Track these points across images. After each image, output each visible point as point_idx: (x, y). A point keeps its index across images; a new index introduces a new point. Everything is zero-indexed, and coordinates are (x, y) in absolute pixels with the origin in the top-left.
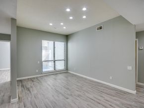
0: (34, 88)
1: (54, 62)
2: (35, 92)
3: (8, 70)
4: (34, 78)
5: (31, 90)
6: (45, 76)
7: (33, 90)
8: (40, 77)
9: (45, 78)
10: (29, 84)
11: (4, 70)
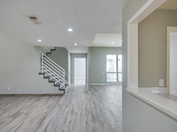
0: (100, 90)
1: (117, 74)
2: (101, 92)
3: (84, 79)
4: (100, 85)
5: (98, 91)
6: (108, 85)
7: (99, 91)
8: (104, 85)
9: (109, 86)
10: (97, 88)
11: (80, 79)
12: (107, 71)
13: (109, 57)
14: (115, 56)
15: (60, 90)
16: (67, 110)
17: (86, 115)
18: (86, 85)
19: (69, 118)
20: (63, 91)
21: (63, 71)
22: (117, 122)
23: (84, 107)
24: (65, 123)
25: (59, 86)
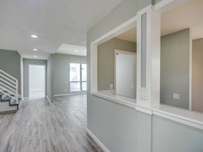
1: (81, 82)
2: (65, 102)
7: (63, 102)
10: (60, 99)
12: (71, 80)
13: (72, 65)
14: (79, 65)
15: (10, 105)
16: (28, 124)
17: (53, 123)
18: (46, 98)
19: (34, 130)
20: (16, 107)
21: (15, 81)
22: (82, 122)
23: (49, 118)
24: (30, 135)
25: (9, 100)
